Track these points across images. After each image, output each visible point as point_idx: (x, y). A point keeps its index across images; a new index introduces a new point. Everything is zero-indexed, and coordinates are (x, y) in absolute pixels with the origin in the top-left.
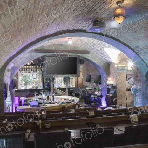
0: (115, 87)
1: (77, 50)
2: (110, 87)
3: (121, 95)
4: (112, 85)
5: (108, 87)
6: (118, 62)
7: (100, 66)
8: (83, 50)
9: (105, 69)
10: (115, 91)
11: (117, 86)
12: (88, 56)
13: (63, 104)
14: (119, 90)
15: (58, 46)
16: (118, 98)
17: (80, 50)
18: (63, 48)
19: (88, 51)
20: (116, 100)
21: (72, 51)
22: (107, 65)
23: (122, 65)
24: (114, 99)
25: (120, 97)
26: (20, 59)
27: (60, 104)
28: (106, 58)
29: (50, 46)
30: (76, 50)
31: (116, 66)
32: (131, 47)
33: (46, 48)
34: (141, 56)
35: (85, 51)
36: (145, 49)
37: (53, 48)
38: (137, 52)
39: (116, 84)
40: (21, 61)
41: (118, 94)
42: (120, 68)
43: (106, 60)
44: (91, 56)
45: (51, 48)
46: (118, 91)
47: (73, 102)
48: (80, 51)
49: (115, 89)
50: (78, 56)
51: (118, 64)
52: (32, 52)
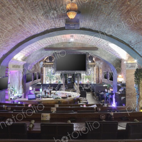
0: (124, 85)
1: (86, 47)
2: (120, 85)
3: (131, 94)
4: (121, 82)
5: (118, 84)
6: (127, 58)
7: (110, 62)
8: (91, 47)
9: (115, 65)
10: (125, 89)
11: (126, 84)
12: (97, 53)
13: (57, 99)
14: (129, 88)
15: (66, 44)
16: (127, 97)
17: (89, 46)
18: (71, 45)
19: (96, 48)
20: (125, 99)
21: (80, 48)
22: (118, 62)
23: (132, 61)
24: (123, 98)
25: (130, 96)
26: (32, 57)
27: (54, 98)
28: (115, 54)
29: (58, 44)
30: (83, 47)
31: (125, 62)
32: (125, 42)
33: (55, 46)
34: (138, 52)
35: (94, 48)
36: (137, 43)
37: (62, 46)
38: (132, 47)
39: (125, 81)
40: (33, 58)
41: (127, 92)
42: (130, 65)
43: (116, 56)
44: (99, 53)
45: (60, 46)
46: (127, 90)
47: (69, 98)
48: (88, 48)
49: (124, 87)
50: (87, 53)
51: (127, 61)
52: (43, 50)
